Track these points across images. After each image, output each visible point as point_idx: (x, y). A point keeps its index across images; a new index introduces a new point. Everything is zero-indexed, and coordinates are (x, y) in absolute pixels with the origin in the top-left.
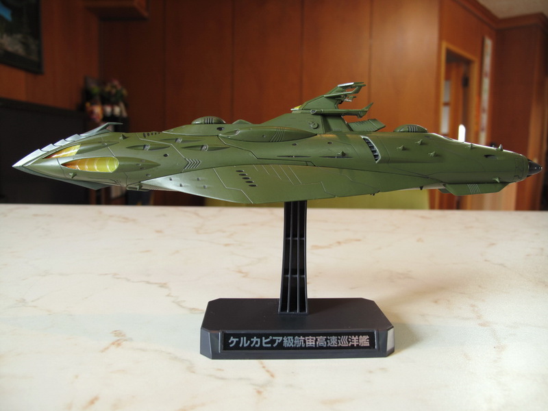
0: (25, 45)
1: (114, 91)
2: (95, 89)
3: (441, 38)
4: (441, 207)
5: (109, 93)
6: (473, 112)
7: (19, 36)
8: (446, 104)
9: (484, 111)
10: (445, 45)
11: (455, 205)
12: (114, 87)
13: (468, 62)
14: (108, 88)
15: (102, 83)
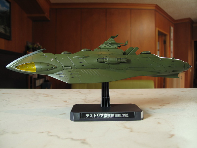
0: (5, 29)
1: (37, 47)
2: (31, 46)
3: (156, 26)
4: (158, 88)
5: (36, 47)
6: (168, 53)
7: (3, 26)
8: (158, 50)
9: (172, 52)
10: (157, 29)
11: (163, 87)
12: (37, 45)
13: (165, 35)
14: (35, 46)
15: (33, 44)
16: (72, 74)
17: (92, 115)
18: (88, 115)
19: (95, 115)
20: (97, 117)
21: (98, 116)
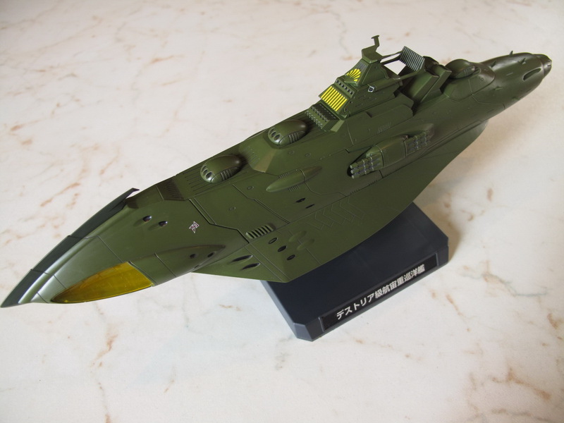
16: (283, 248)
17: (349, 308)
18: (340, 314)
19: (355, 306)
20: (361, 305)
21: (364, 302)
